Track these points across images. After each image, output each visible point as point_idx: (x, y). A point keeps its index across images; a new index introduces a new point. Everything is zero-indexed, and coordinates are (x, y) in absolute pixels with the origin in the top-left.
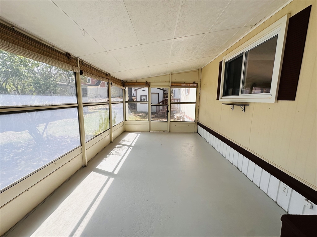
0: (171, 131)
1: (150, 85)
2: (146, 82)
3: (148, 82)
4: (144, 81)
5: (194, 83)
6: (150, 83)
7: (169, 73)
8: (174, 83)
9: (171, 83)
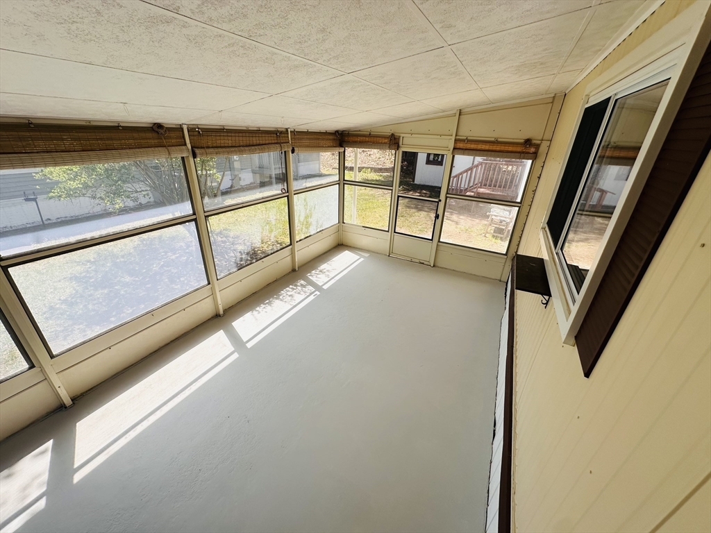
0: (439, 264)
1: (401, 143)
2: (393, 134)
3: (396, 134)
4: (388, 131)
5: (528, 142)
6: (401, 138)
7: (454, 112)
8: (463, 141)
9: (455, 140)
